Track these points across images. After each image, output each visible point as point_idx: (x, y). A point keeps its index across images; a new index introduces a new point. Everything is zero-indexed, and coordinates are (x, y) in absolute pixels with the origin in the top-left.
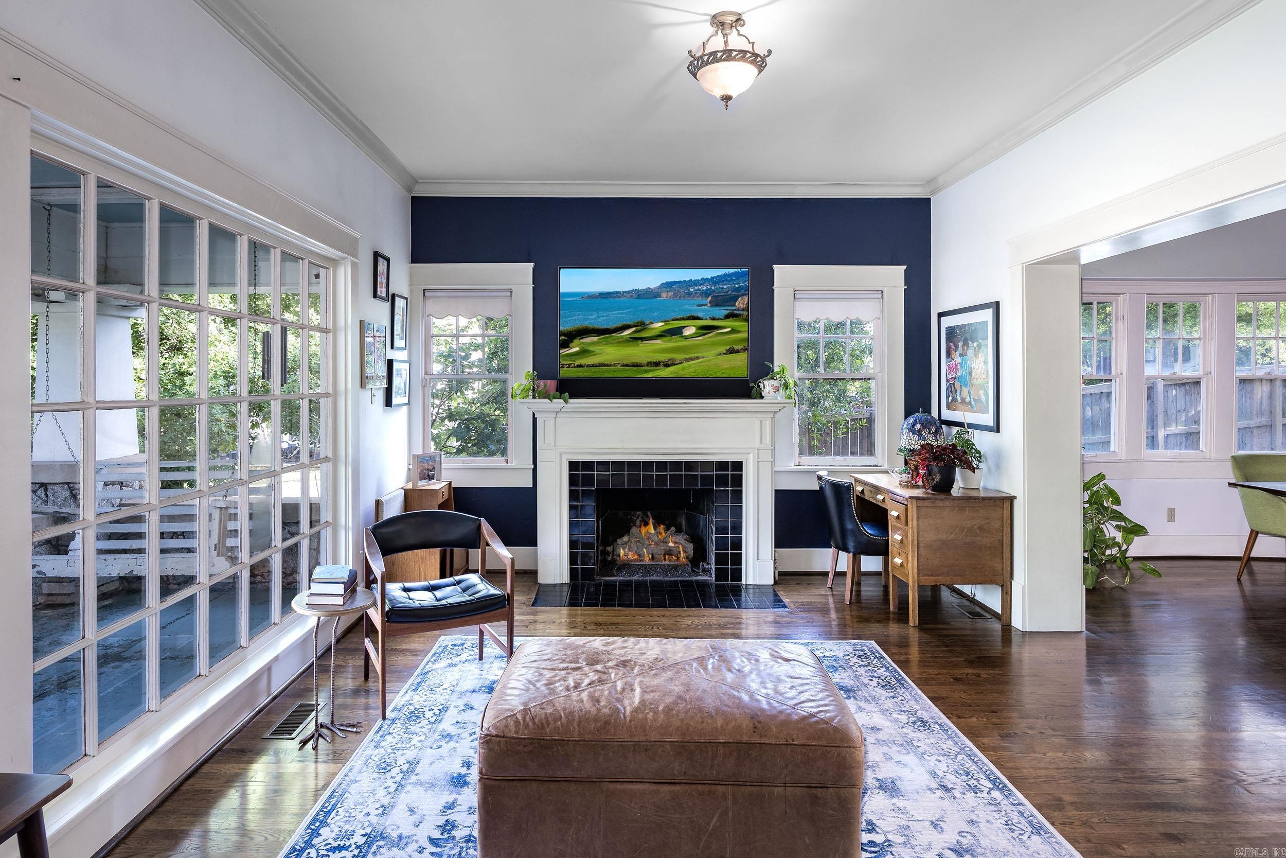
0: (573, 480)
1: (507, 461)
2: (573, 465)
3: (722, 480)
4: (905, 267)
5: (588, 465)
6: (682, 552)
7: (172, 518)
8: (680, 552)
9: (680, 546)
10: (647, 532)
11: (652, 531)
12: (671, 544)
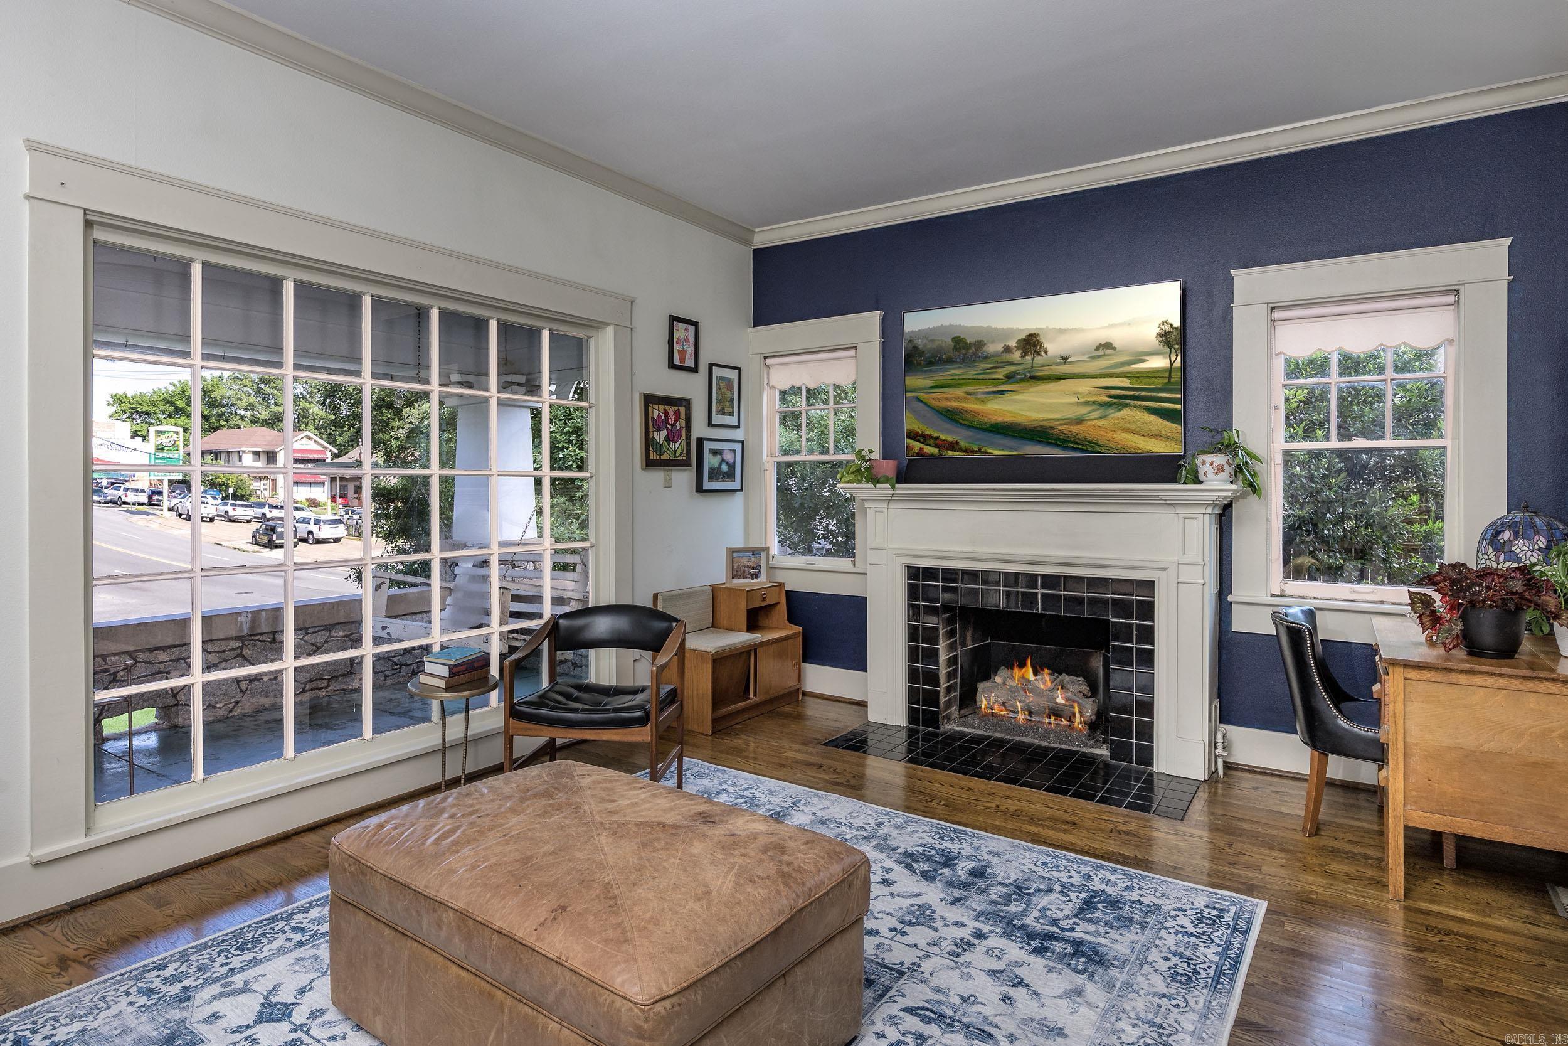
0: (912, 592)
1: (854, 563)
2: (913, 572)
3: (1123, 608)
4: (1509, 240)
5: (930, 573)
6: (1077, 715)
7: (516, 598)
8: (1074, 714)
9: (1076, 705)
10: (1023, 677)
11: (1031, 676)
12: (1060, 700)
